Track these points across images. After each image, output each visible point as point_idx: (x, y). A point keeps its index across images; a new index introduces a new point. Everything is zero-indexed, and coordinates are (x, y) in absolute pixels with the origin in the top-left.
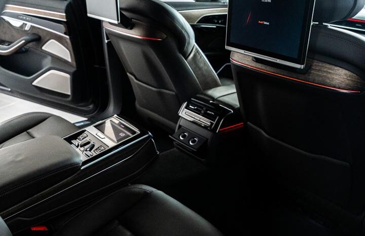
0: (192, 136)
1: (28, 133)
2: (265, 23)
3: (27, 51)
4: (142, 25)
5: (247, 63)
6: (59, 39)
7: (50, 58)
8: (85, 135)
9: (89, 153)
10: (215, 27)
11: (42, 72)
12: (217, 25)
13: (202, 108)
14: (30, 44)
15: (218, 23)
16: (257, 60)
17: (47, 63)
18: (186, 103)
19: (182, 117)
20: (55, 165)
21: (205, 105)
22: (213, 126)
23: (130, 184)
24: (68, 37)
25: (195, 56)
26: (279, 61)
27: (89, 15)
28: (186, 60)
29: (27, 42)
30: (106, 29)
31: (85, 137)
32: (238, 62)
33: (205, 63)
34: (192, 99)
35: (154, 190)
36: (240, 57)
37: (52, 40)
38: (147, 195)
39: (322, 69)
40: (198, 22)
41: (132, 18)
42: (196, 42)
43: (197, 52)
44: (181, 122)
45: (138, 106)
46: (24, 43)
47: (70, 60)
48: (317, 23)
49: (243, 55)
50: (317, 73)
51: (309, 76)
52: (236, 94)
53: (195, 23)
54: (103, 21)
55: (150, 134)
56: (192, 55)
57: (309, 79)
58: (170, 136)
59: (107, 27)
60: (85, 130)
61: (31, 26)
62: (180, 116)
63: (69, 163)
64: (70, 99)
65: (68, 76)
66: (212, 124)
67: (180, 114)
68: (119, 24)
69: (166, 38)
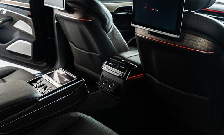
0: (111, 82)
1: (3, 79)
2: (156, 10)
3: (3, 27)
4: (79, 11)
5: (145, 35)
6: (25, 20)
7: (18, 32)
8: (41, 80)
9: (43, 91)
10: (126, 14)
11: (13, 41)
12: (127, 13)
13: (117, 64)
14: (6, 23)
15: (128, 12)
16: (151, 33)
17: (17, 35)
18: (107, 61)
19: (104, 70)
20: (22, 98)
21: (119, 63)
22: (124, 76)
23: (69, 112)
24: (31, 19)
25: (113, 31)
26: (164, 33)
27: (45, 5)
28: (107, 33)
29: (4, 22)
30: (56, 14)
31: (41, 82)
32: (140, 34)
33: (119, 36)
34: (111, 59)
35: (85, 116)
36: (141, 31)
37: (20, 21)
38: (81, 118)
39: (191, 39)
40: (115, 11)
41: (73, 7)
42: (113, 22)
43: (114, 29)
44: (103, 73)
45: (75, 63)
46: (2, 22)
47: (31, 34)
48: (188, 11)
49: (142, 30)
50: (188, 41)
51: (183, 43)
52: (139, 56)
53: (113, 12)
54: (54, 8)
55: (83, 79)
56: (111, 31)
57: (183, 45)
58: (96, 82)
59: (56, 12)
60: (41, 77)
61: (7, 11)
62: (103, 70)
63: (30, 97)
64: (31, 59)
65: (30, 44)
66: (123, 74)
67: (103, 68)
68: (64, 10)
69: (95, 19)
